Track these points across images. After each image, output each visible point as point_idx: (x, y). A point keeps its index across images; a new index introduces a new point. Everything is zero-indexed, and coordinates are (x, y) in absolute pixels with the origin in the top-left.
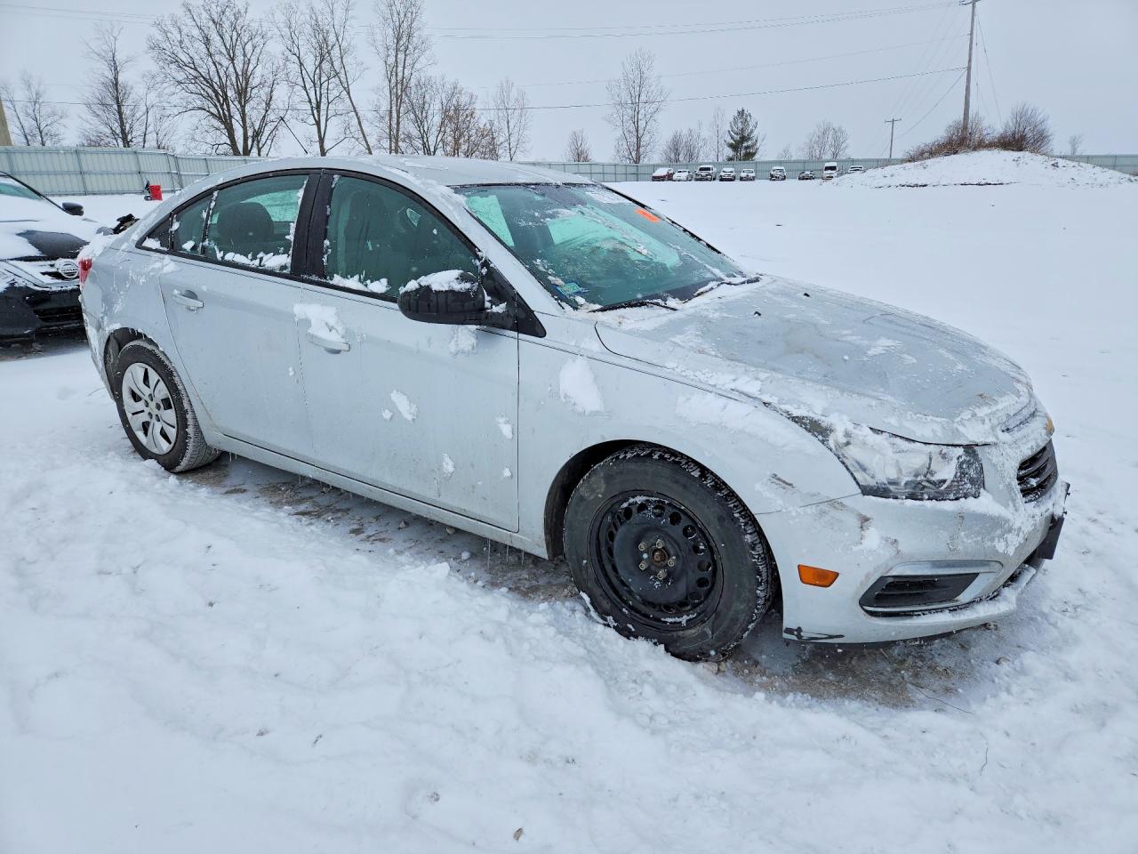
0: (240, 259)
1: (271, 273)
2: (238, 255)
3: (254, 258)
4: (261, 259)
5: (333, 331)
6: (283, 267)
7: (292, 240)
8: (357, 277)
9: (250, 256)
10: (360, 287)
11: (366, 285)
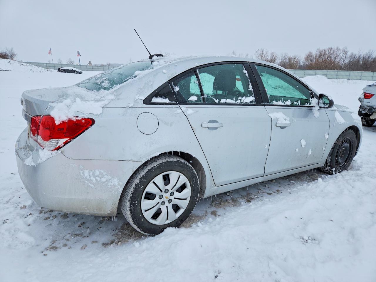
0: (229, 101)
1: (247, 104)
2: (228, 100)
3: (237, 100)
4: (241, 100)
5: (286, 120)
6: (252, 102)
7: (252, 90)
8: (281, 101)
9: (234, 99)
10: (283, 104)
11: (284, 103)
